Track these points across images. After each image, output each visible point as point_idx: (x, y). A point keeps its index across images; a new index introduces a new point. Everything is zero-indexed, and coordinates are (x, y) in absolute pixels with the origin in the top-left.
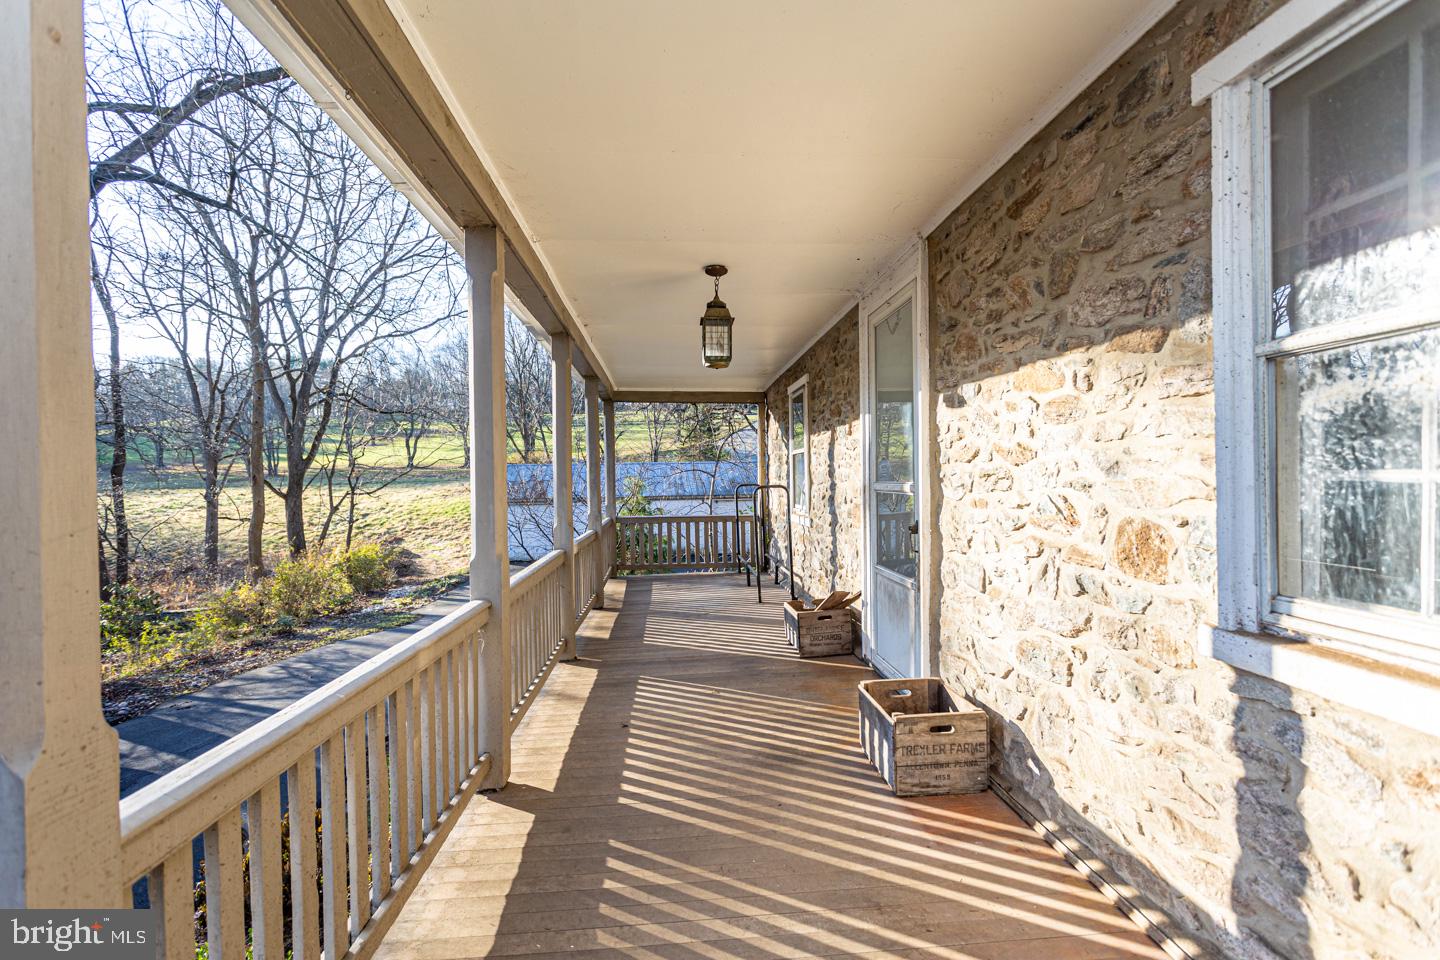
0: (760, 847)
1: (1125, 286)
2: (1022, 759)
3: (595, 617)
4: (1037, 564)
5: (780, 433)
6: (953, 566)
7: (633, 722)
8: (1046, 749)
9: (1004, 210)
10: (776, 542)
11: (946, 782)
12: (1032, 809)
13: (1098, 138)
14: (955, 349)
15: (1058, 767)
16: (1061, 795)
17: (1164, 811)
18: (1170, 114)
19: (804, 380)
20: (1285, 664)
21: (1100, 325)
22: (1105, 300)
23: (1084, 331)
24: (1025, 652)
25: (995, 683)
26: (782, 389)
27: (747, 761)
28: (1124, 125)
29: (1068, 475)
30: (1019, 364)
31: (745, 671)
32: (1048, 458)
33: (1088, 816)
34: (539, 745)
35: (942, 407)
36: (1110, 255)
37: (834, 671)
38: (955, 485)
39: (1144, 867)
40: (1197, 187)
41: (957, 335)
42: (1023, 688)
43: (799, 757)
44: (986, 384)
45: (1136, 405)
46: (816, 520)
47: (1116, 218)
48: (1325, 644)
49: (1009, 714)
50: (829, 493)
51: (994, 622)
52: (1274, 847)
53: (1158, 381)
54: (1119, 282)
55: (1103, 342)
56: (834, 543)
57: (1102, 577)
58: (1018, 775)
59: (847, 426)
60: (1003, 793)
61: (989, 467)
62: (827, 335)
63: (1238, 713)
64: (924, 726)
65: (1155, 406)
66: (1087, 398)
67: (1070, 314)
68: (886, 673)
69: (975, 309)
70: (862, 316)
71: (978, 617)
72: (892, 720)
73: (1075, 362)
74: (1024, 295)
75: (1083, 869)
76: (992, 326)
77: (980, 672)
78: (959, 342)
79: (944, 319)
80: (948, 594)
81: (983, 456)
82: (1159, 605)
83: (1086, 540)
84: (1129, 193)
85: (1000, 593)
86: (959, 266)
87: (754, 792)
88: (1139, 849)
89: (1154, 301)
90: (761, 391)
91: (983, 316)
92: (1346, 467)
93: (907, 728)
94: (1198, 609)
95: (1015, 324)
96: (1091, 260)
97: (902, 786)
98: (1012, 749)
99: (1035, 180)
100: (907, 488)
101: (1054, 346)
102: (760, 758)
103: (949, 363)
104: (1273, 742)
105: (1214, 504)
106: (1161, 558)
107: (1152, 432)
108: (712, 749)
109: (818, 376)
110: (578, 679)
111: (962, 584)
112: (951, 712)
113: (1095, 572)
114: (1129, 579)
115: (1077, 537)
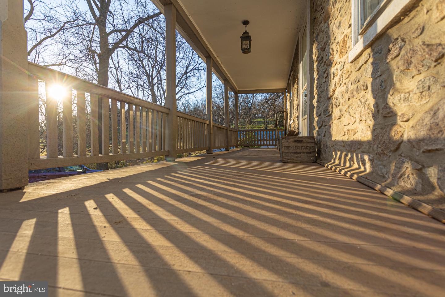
8: (329, 139)
11: (300, 159)
25: (321, 130)
64: (292, 140)
82: (346, 61)
90: (285, 88)
93: (286, 140)
97: (284, 159)
106: (346, 43)
109: (295, 70)
114: (341, 60)
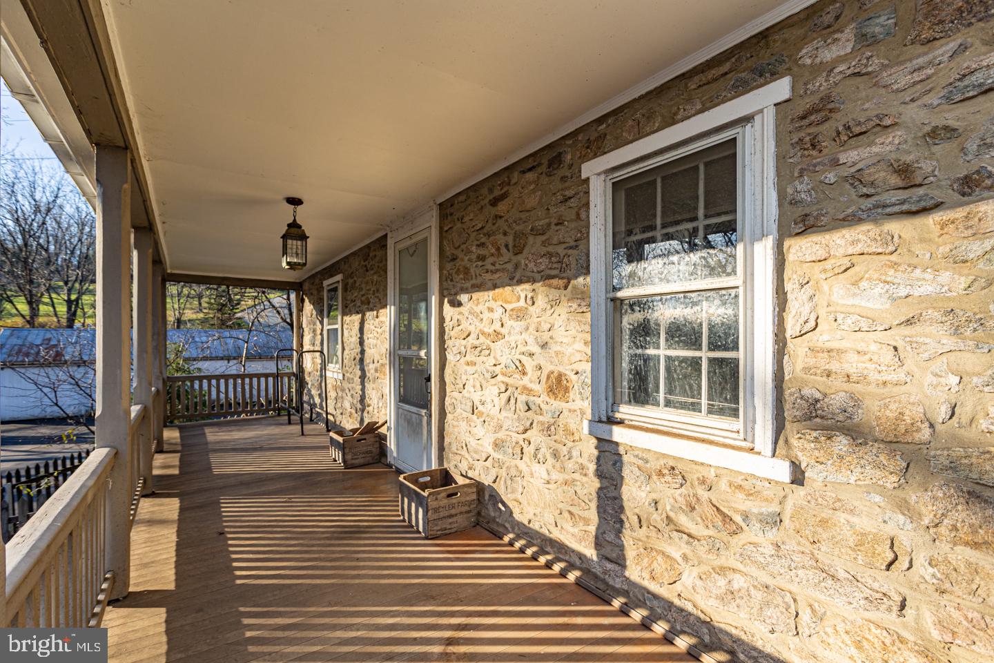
0: (353, 585)
1: (550, 255)
2: (495, 505)
3: (159, 459)
4: (505, 396)
5: (314, 312)
6: (453, 400)
7: (226, 529)
8: (509, 495)
9: (487, 201)
10: (309, 391)
11: (456, 525)
12: (501, 530)
13: (538, 178)
14: (456, 273)
15: (515, 503)
16: (517, 518)
17: (567, 513)
18: (572, 178)
19: (339, 277)
20: (618, 434)
21: (539, 272)
22: (541, 260)
23: (530, 274)
24: (497, 445)
25: (479, 465)
26: (317, 281)
27: (327, 538)
28: (550, 176)
29: (521, 348)
30: (495, 287)
31: (307, 482)
32: (512, 339)
33: (531, 525)
34: (146, 560)
35: (446, 306)
36: (544, 238)
37: (371, 475)
38: (455, 352)
39: (558, 542)
40: (583, 216)
41: (457, 265)
42: (496, 465)
43: (362, 529)
44: (475, 296)
45: (555, 315)
46: (347, 375)
47: (547, 221)
48: (631, 423)
49: (487, 480)
50: (359, 356)
51: (480, 431)
52: (612, 515)
53: (566, 304)
54: (548, 253)
55: (539, 282)
56: (363, 390)
57: (538, 401)
58: (492, 514)
59: (375, 312)
60: (484, 525)
61: (477, 343)
62: (361, 250)
63: (598, 458)
64: (444, 494)
65: (564, 316)
66: (531, 309)
67: (523, 264)
68: (405, 470)
69: (469, 252)
70: (390, 242)
71: (469, 429)
72: (425, 494)
73: (526, 290)
74: (498, 249)
75: (529, 552)
76: (480, 263)
77: (470, 459)
78: (458, 269)
79: (448, 254)
80: (449, 417)
81: (473, 336)
82: (566, 413)
83: (531, 382)
84: (553, 210)
85: (483, 413)
86: (459, 225)
87: (338, 556)
88: (556, 534)
89: (564, 265)
90: (298, 281)
91: (474, 257)
92: (637, 348)
93: (434, 497)
94: (583, 413)
95: (493, 264)
96: (535, 239)
97: (432, 533)
98: (489, 500)
99: (505, 189)
100: (423, 353)
101: (515, 279)
102: (336, 535)
103: (452, 280)
104: (611, 469)
105: (590, 364)
106: (567, 390)
107: (563, 329)
108: (299, 536)
109: (351, 276)
110: (162, 508)
111: (459, 411)
112: (454, 485)
113: (536, 399)
114: (552, 401)
115: (525, 381)
